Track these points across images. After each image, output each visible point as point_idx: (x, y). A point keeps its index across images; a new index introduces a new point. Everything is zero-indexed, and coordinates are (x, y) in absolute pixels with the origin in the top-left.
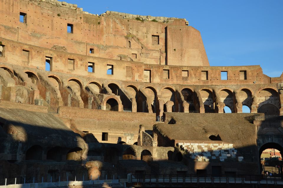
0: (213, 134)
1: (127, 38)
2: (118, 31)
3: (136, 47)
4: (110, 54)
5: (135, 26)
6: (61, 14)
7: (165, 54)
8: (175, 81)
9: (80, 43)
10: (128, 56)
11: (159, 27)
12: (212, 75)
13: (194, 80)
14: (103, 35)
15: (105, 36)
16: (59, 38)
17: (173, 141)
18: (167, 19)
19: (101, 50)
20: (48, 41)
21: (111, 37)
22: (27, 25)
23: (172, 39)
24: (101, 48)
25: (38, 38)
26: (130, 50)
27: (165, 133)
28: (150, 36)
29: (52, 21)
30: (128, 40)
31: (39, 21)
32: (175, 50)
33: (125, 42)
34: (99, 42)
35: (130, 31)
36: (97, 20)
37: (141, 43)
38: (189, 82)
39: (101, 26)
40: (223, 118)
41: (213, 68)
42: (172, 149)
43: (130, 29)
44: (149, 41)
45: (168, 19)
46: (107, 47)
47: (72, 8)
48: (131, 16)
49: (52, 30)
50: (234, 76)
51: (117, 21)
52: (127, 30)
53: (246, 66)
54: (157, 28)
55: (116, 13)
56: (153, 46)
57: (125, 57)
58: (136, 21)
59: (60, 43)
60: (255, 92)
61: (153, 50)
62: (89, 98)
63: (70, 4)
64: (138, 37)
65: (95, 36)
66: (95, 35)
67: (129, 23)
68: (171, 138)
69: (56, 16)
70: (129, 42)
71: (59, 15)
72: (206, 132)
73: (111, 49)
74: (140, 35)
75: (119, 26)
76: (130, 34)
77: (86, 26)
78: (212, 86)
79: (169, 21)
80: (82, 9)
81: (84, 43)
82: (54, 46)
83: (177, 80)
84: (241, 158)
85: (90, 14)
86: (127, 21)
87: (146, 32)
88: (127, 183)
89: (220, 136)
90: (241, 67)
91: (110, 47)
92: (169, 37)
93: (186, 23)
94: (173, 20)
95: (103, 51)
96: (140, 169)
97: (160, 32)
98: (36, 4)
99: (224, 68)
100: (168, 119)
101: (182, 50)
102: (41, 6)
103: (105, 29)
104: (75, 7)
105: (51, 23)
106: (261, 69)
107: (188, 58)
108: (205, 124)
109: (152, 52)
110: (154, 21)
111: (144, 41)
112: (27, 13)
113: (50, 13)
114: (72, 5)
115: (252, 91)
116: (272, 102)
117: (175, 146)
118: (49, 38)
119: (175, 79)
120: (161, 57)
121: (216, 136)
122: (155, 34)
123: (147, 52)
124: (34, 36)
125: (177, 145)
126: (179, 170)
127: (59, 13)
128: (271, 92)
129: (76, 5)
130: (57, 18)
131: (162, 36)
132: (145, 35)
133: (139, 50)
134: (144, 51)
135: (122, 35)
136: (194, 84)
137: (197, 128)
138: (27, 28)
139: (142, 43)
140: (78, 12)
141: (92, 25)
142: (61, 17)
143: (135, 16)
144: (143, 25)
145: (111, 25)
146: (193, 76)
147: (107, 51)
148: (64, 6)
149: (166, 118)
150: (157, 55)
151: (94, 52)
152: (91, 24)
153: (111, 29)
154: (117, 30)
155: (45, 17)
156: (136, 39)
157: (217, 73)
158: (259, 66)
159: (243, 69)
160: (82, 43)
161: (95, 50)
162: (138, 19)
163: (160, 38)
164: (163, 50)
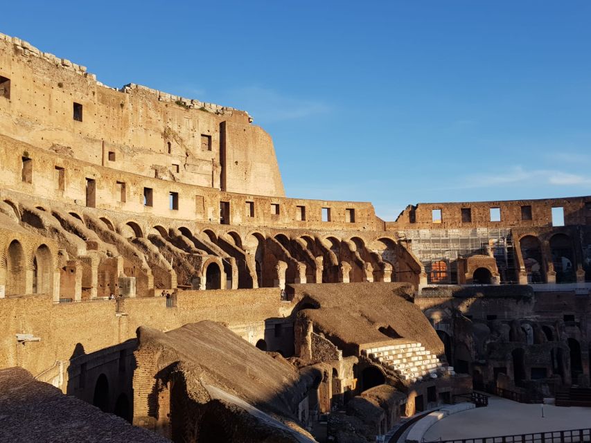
0: (382, 326)
1: (165, 135)
2: (151, 122)
3: (178, 153)
4: (140, 164)
5: (176, 116)
6: (64, 85)
7: (220, 167)
8: (262, 222)
9: (93, 141)
10: (166, 167)
11: (212, 121)
12: (311, 214)
13: (287, 220)
14: (127, 128)
15: (131, 129)
16: (61, 130)
18: (220, 108)
19: (125, 156)
20: (43, 134)
21: (141, 133)
22: (10, 102)
23: (233, 144)
24: (126, 151)
25: (29, 129)
26: (170, 158)
28: (198, 136)
29: (50, 96)
30: (168, 139)
31: (30, 96)
32: (236, 162)
33: (161, 144)
34: (121, 139)
35: (168, 124)
36: (119, 99)
37: (185, 146)
38: (280, 222)
39: (125, 111)
41: (312, 202)
42: (356, 360)
43: (169, 121)
44: (197, 144)
45: (222, 109)
46: (135, 151)
47: (78, 72)
48: (168, 96)
49: (50, 114)
50: (338, 216)
51: (150, 104)
52: (165, 121)
53: (353, 203)
54: (209, 124)
55: (146, 88)
56: (203, 153)
57: (163, 169)
58: (177, 106)
59: (63, 140)
60: (369, 244)
61: (203, 160)
63: (75, 65)
64: (180, 135)
65: (115, 129)
66: (116, 127)
67: (168, 109)
68: (346, 339)
69: (56, 87)
70: (169, 143)
71: (60, 85)
72: (371, 322)
73: (140, 155)
74: (184, 132)
75: (152, 113)
76: (170, 128)
77: (101, 108)
78: (314, 232)
79: (225, 112)
80: (94, 76)
81: (100, 141)
82: (54, 146)
83: (265, 220)
85: (106, 86)
86: (164, 105)
87: (192, 128)
90: (348, 202)
91: (140, 150)
92: (228, 140)
93: (251, 120)
94: (231, 113)
95: (129, 158)
97: (213, 130)
98: (25, 60)
99: (326, 203)
100: (298, 297)
101: (246, 164)
102: (32, 66)
103: (130, 118)
104: (82, 71)
105: (48, 100)
106: (372, 208)
107: (256, 177)
109: (201, 164)
110: (202, 109)
111: (189, 143)
112: (11, 79)
113: (48, 80)
114: (77, 66)
115: (365, 241)
116: (387, 258)
117: (361, 355)
118: (45, 130)
119: (262, 218)
120: (215, 172)
121: (386, 328)
122: (206, 133)
123: (194, 163)
124: (23, 125)
127: (61, 81)
128: (386, 244)
129: (84, 68)
130: (57, 92)
131: (216, 137)
132: (191, 132)
133: (183, 158)
134: (189, 161)
135: (156, 131)
136: (288, 228)
137: (355, 315)
138: (11, 109)
139: (188, 147)
140: (89, 82)
141: (111, 108)
142: (65, 90)
143: (175, 98)
144: (188, 114)
145: (141, 111)
146: (286, 213)
147: (135, 158)
148: (66, 67)
150: (208, 168)
151: (116, 159)
152: (109, 106)
153: (140, 118)
154: (149, 120)
155: (39, 88)
156: (178, 139)
157: (318, 210)
158: (370, 203)
159: (351, 206)
160: (96, 141)
161: (117, 155)
162: (179, 103)
163: (212, 140)
164: (217, 161)
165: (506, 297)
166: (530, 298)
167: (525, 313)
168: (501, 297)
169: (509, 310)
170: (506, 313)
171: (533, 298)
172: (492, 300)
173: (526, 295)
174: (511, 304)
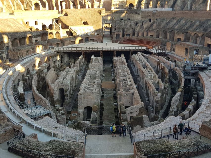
0: (85, 21)
17: (68, 26)
27: (64, 22)
40: (88, 11)
42: (68, 30)
62: (24, 2)
68: (67, 25)
72: (82, 20)
84: (96, 33)
88: (54, 51)
89: (87, 22)
96: (57, 43)
100: (64, 13)
108: (81, 15)
117: (69, 29)
121: (86, 22)
125: (70, 28)
126: (72, 41)
137: (78, 18)
149: (63, 12)
165: (133, 13)
166: (140, 13)
167: (138, 18)
168: (131, 13)
169: (134, 17)
170: (133, 18)
171: (141, 13)
172: (129, 14)
173: (138, 12)
174: (134, 15)
